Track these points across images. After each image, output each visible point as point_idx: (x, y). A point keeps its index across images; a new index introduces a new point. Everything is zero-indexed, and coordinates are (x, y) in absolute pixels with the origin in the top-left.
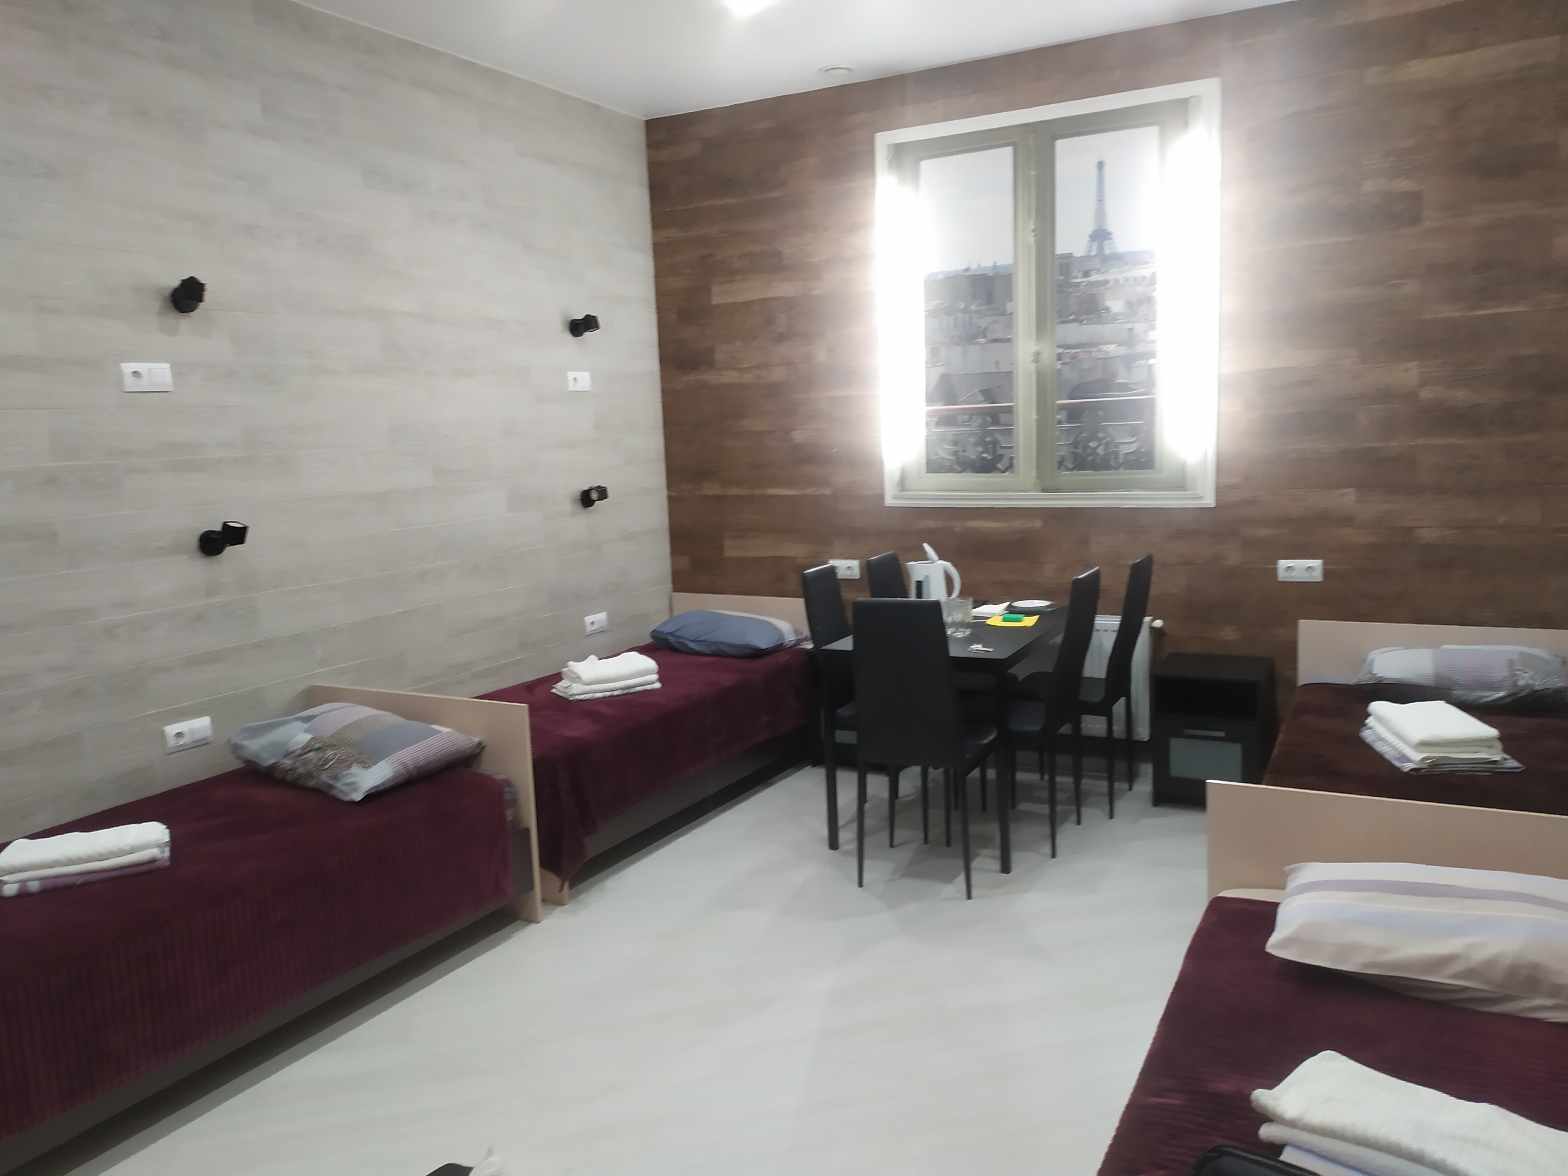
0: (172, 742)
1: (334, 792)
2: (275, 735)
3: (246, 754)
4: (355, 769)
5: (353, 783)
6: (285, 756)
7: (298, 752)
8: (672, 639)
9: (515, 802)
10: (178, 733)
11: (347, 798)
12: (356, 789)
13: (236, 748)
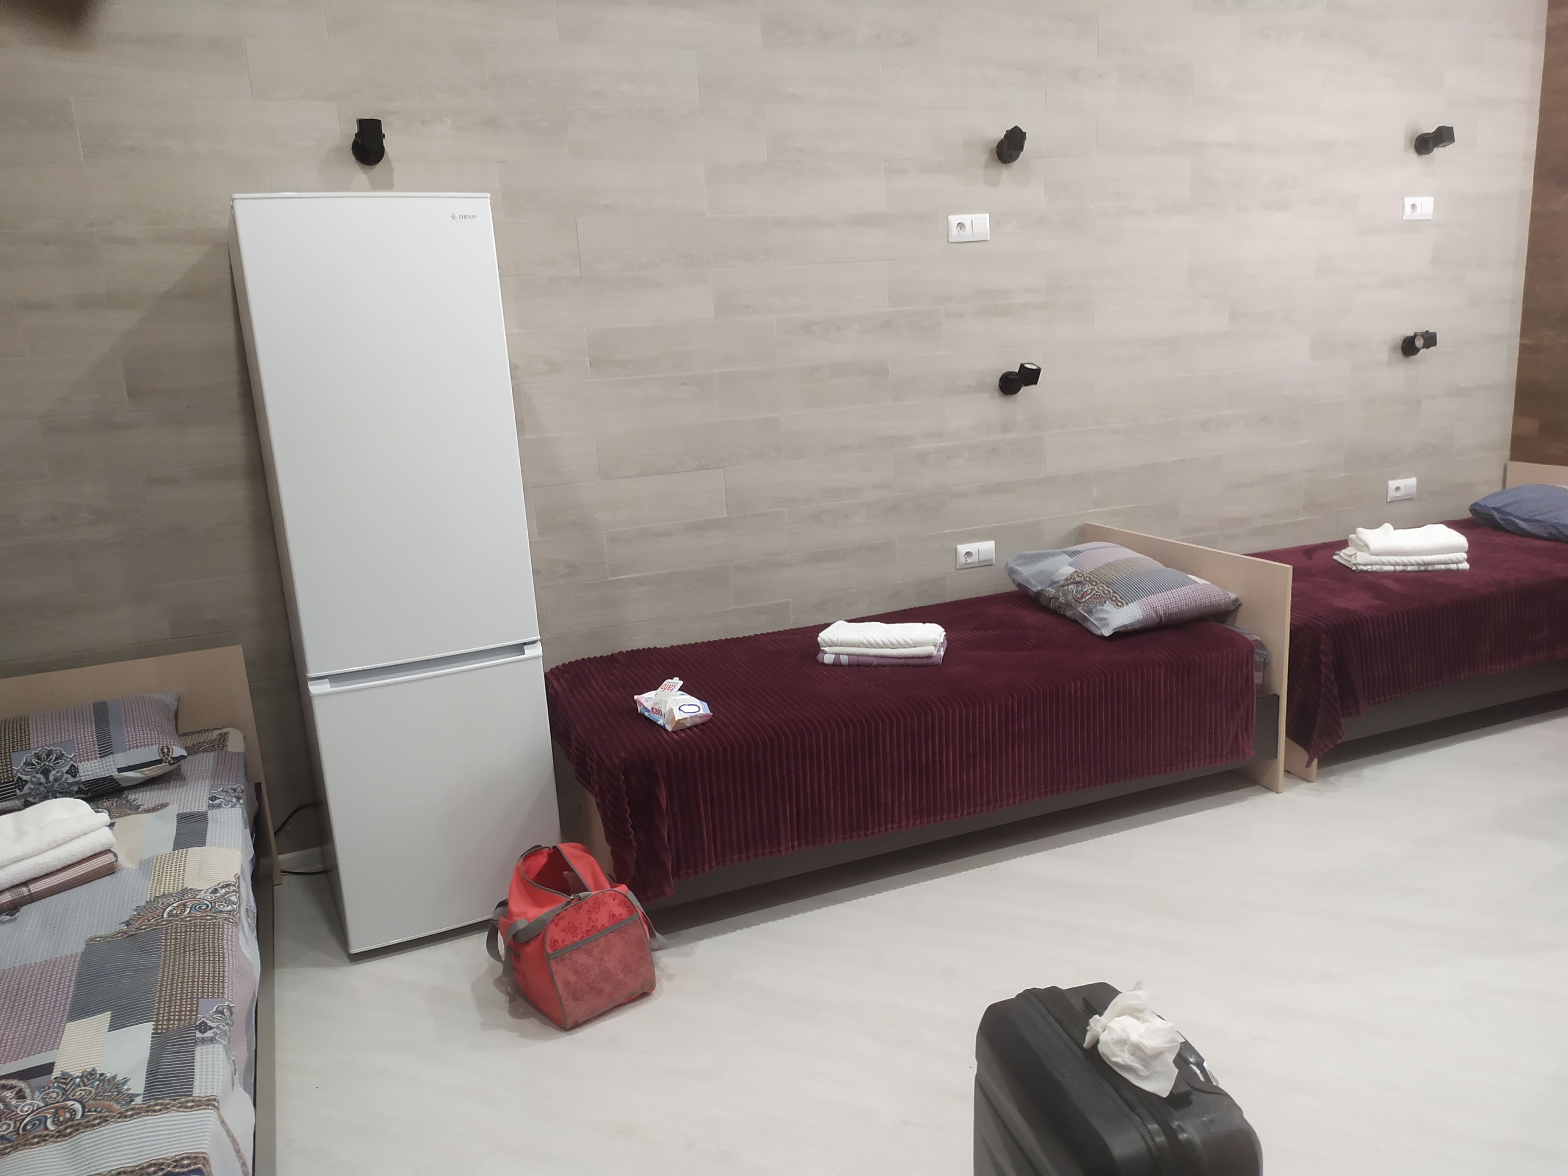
0: (962, 559)
1: (1087, 625)
2: (1044, 565)
3: (1019, 579)
4: (1108, 606)
5: (1105, 619)
6: (1050, 586)
7: (1062, 582)
8: (1497, 515)
9: (1266, 665)
10: (967, 552)
11: (1098, 632)
12: (1106, 625)
13: (1011, 572)
